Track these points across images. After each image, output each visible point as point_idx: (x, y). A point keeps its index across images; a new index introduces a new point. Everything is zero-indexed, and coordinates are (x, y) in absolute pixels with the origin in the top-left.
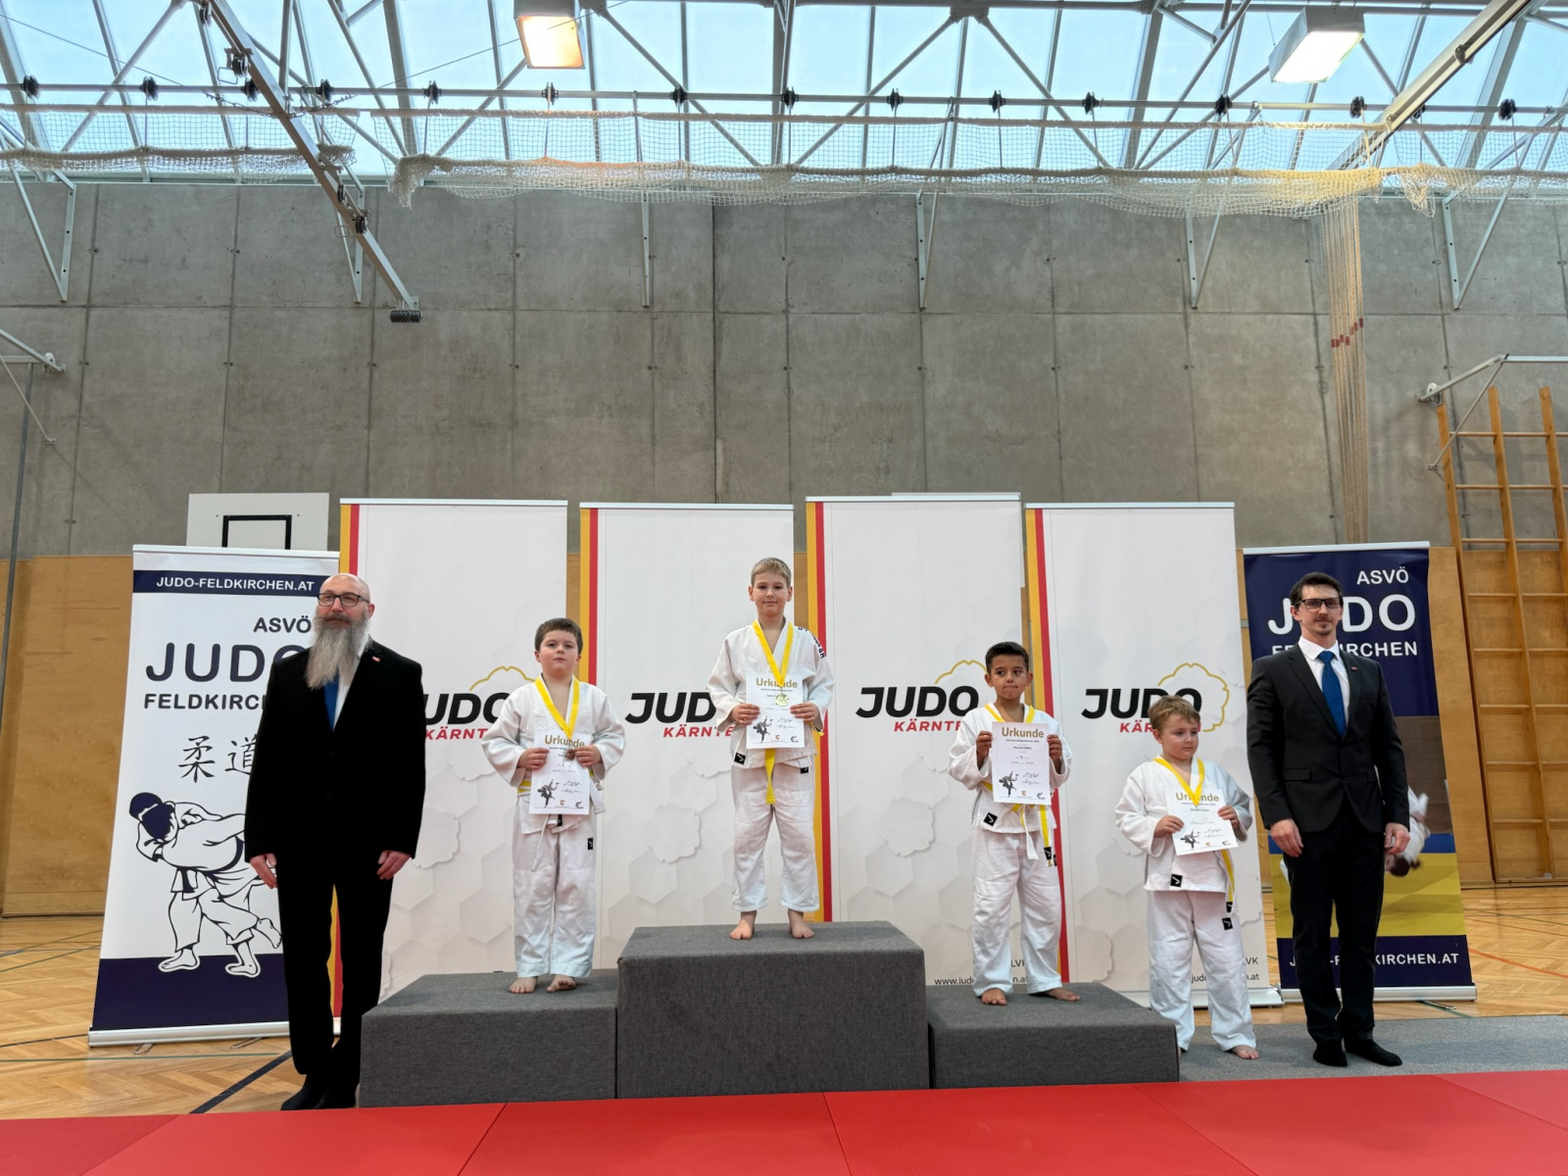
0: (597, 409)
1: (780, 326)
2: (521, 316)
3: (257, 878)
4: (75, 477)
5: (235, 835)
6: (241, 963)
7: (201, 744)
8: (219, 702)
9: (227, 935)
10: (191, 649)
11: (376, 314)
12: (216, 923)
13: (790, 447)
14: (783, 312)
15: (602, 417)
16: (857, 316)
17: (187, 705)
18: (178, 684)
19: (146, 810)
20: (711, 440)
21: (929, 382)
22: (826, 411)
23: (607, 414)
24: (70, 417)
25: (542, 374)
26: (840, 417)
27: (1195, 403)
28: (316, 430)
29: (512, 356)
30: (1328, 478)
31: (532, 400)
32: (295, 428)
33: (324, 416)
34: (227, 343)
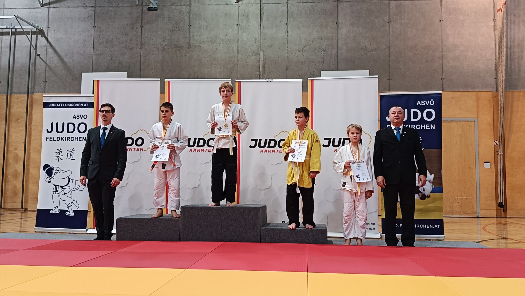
0: (218, 40)
1: (285, 8)
2: (192, 7)
3: (73, 189)
4: (46, 67)
5: (68, 177)
6: (69, 212)
7: (60, 151)
8: (64, 139)
9: (66, 204)
10: (57, 124)
11: (143, 7)
12: (64, 201)
13: (287, 52)
14: (286, 3)
15: (220, 43)
16: (314, 3)
17: (56, 140)
18: (54, 134)
19: (47, 169)
20: (258, 51)
21: (340, 28)
22: (301, 40)
23: (222, 42)
24: (44, 46)
25: (200, 28)
26: (306, 42)
27: (443, 35)
28: (123, 50)
29: (189, 22)
30: (495, 63)
31: (196, 38)
32: (117, 49)
33: (126, 45)
34: (94, 19)
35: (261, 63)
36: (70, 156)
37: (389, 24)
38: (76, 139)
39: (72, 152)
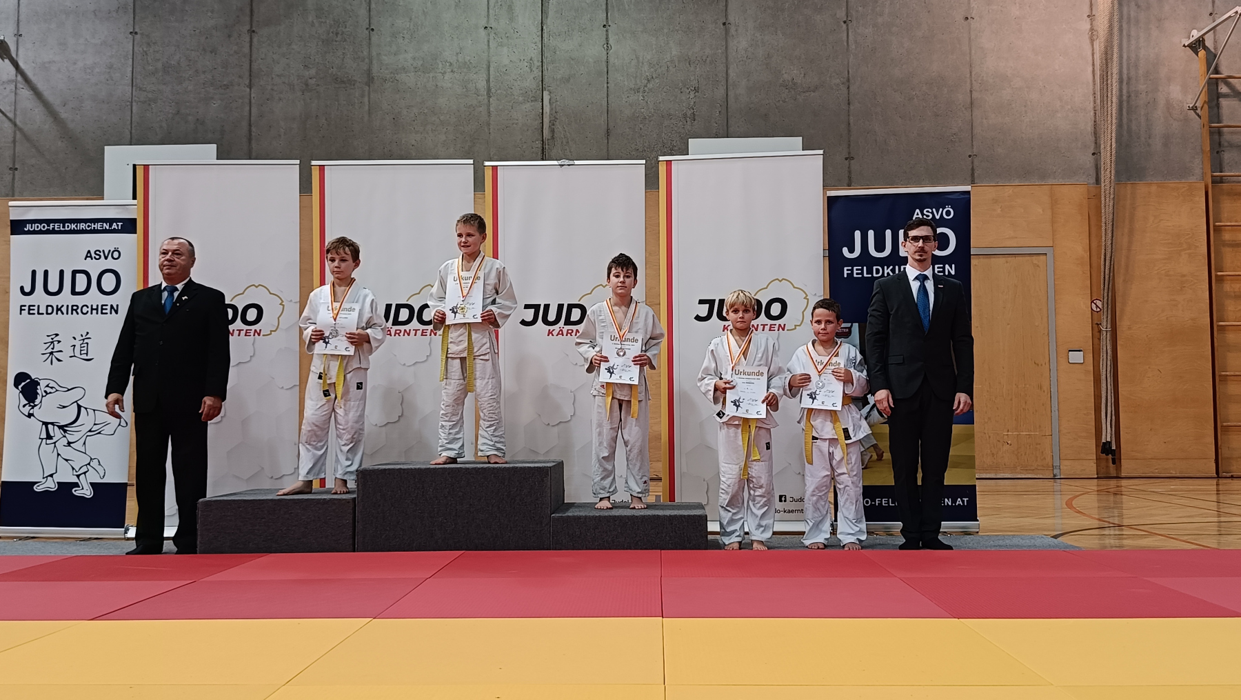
0: (440, 66)
3: (90, 431)
4: (15, 133)
5: (76, 402)
6: (81, 488)
7: (54, 339)
8: (64, 309)
9: (73, 469)
10: (46, 272)
12: (67, 460)
13: (607, 94)
15: (445, 73)
17: (45, 313)
18: (40, 298)
19: (23, 384)
20: (538, 92)
21: (733, 36)
22: (641, 64)
23: (449, 70)
24: (10, 81)
25: (394, 35)
26: (652, 69)
27: (973, 52)
28: (208, 89)
29: (368, 20)
30: (1093, 119)
31: (386, 59)
32: (190, 88)
33: (213, 77)
34: (132, 16)
35: (546, 120)
36: (81, 350)
37: (847, 25)
38: (95, 309)
39: (86, 341)
